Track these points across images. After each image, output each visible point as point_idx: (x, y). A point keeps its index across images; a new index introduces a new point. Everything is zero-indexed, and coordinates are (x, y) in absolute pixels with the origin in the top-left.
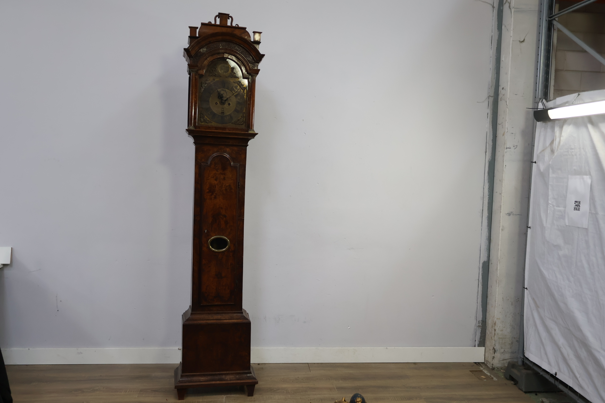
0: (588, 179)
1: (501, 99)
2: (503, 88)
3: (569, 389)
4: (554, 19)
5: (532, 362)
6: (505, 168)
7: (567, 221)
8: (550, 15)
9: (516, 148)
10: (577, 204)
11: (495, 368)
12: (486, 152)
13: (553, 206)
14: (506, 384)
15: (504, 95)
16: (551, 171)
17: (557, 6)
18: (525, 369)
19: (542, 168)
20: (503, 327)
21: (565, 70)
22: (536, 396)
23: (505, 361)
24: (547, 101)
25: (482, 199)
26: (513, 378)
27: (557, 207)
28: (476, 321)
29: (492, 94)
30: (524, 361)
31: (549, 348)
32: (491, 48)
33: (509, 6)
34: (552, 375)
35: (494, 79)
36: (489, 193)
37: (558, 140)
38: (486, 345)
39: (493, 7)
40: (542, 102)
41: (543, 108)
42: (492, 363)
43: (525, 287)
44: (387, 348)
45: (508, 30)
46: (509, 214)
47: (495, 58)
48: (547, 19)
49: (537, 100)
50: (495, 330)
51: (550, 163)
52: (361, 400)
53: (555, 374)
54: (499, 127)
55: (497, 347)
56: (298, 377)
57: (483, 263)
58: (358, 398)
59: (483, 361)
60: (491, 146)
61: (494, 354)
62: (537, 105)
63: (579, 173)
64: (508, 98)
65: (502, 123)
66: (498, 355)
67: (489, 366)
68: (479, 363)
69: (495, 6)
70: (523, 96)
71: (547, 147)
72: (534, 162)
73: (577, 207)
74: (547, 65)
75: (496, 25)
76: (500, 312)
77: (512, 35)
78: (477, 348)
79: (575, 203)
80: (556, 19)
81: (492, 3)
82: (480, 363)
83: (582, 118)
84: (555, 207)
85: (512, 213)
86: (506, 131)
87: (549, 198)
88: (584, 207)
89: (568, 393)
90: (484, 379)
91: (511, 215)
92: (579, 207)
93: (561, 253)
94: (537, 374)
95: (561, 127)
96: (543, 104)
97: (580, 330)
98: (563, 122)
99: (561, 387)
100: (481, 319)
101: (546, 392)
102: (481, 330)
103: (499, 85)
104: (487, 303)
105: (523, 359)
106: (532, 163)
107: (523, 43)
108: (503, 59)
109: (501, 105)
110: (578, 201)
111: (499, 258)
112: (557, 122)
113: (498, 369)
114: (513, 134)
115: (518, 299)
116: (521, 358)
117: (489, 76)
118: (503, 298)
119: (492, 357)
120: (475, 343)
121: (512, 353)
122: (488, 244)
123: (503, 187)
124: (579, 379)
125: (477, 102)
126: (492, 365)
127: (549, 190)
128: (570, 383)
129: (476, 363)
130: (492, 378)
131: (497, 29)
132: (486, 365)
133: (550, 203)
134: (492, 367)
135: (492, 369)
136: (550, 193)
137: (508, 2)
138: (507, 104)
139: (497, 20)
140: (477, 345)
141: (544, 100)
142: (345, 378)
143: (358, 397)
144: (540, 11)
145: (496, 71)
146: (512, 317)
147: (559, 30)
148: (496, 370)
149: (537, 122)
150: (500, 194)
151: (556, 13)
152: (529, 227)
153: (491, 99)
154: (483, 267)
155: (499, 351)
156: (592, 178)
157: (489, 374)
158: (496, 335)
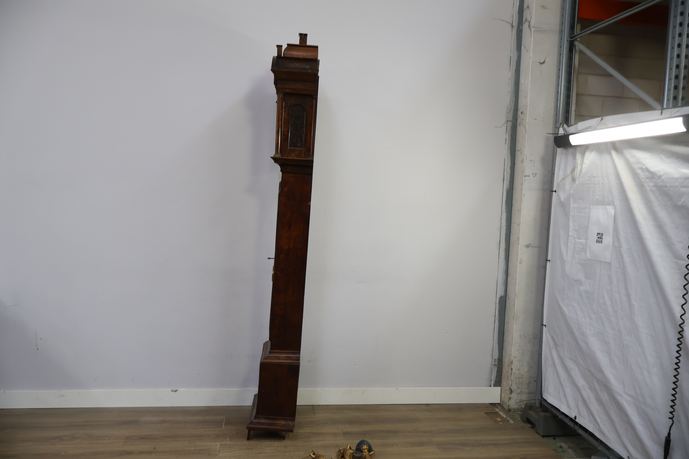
0: (611, 210)
1: (520, 124)
2: (522, 112)
3: (589, 435)
4: (576, 40)
5: (550, 404)
6: (524, 197)
7: (588, 254)
8: (572, 35)
9: (535, 176)
10: (599, 236)
11: (511, 410)
12: (504, 180)
13: (574, 238)
14: (522, 427)
15: (523, 120)
16: (572, 200)
17: (579, 26)
18: (543, 411)
19: (563, 197)
20: (520, 366)
21: (587, 95)
22: (554, 440)
23: (522, 403)
24: (568, 126)
25: (500, 229)
26: (530, 420)
27: (578, 239)
28: (492, 358)
29: (510, 118)
30: (542, 402)
31: (569, 389)
32: (510, 70)
33: (529, 26)
34: (571, 419)
35: (513, 102)
36: (506, 223)
37: (579, 167)
38: (502, 385)
39: (512, 26)
40: (563, 127)
41: (564, 134)
42: (508, 404)
43: (544, 324)
44: (397, 389)
45: (527, 51)
46: (527, 246)
47: (513, 80)
48: (569, 40)
49: (558, 124)
50: (512, 369)
51: (571, 192)
52: (368, 448)
53: (574, 418)
54: (518, 154)
55: (514, 387)
56: (301, 421)
57: (500, 298)
58: (364, 446)
59: (499, 402)
60: (509, 174)
61: (510, 394)
62: (557, 130)
63: (603, 203)
64: (527, 123)
65: (521, 149)
66: (514, 396)
67: (505, 407)
68: (494, 404)
69: (514, 25)
70: (542, 121)
71: (568, 174)
72: (554, 191)
73: (599, 239)
74: (568, 89)
75: (515, 46)
76: (517, 350)
77: (531, 56)
78: (492, 387)
79: (597, 235)
80: (577, 39)
81: (510, 21)
82: (496, 404)
83: (606, 144)
84: (576, 240)
85: (530, 245)
86: (525, 158)
87: (570, 229)
88: (608, 239)
89: (588, 438)
90: (500, 421)
91: (529, 248)
92: (601, 239)
93: (582, 288)
94: (555, 417)
95: (583, 154)
96: (564, 130)
97: (602, 372)
98: (585, 148)
99: (581, 432)
100: (497, 358)
101: (565, 436)
102: (497, 368)
103: (518, 108)
104: (504, 340)
105: (541, 400)
106: (552, 192)
107: (543, 64)
108: (522, 82)
109: (520, 130)
110: (600, 232)
111: (517, 293)
112: (579, 148)
113: (515, 410)
114: (532, 161)
115: (536, 336)
116: (539, 399)
117: (507, 99)
118: (520, 335)
119: (509, 398)
120: (491, 383)
121: (529, 393)
122: (505, 277)
123: (521, 218)
124: (601, 424)
125: (495, 127)
126: (509, 406)
127: (570, 221)
128: (591, 429)
129: (491, 404)
130: (508, 420)
131: (516, 50)
132: (502, 406)
133: (571, 235)
134: (509, 408)
135: (508, 410)
136: (571, 224)
137: (528, 21)
138: (526, 130)
139: (516, 40)
140: (492, 385)
141: (565, 125)
142: (351, 422)
143: (365, 444)
144: (561, 31)
145: (514, 94)
146: (530, 355)
147: (581, 52)
148: (512, 411)
149: (558, 148)
150: (518, 225)
151: (577, 33)
152: (548, 261)
153: (510, 124)
154: (500, 302)
155: (515, 391)
156: (615, 208)
157: (505, 416)
158: (512, 375)
